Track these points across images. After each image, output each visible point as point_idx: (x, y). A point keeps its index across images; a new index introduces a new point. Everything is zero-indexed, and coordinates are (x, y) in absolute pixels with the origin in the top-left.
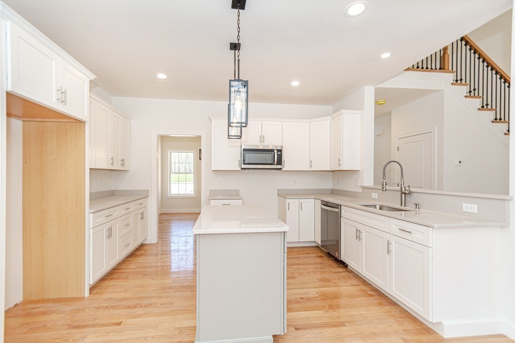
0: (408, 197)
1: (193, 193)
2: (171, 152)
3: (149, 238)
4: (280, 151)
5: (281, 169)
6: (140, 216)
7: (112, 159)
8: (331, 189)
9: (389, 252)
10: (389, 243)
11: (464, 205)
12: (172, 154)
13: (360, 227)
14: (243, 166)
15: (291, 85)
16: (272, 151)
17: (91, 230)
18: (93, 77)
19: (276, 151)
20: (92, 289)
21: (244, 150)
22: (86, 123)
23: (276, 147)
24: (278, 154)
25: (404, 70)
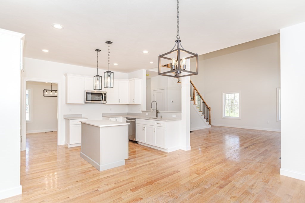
0: (158, 114)
4: (106, 94)
5: (106, 103)
8: (128, 113)
9: (154, 132)
10: (154, 129)
11: (173, 115)
13: (144, 126)
15: (113, 65)
16: (102, 94)
21: (87, 93)
23: (104, 92)
24: (104, 96)
25: (162, 66)
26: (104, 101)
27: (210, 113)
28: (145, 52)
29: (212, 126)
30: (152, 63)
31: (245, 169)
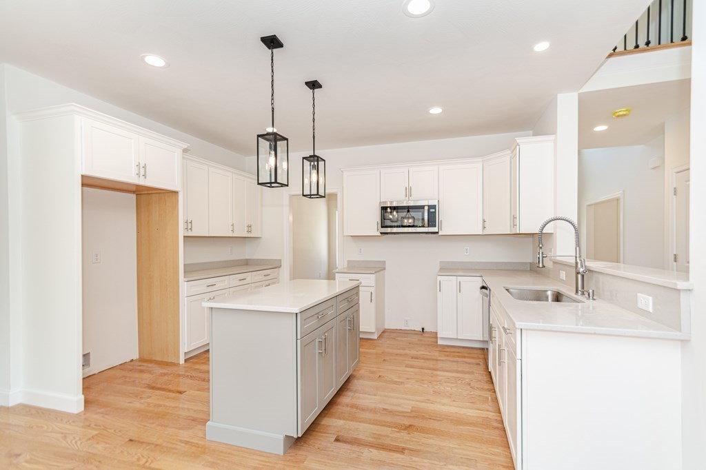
4: (434, 207)
5: (438, 233)
7: (233, 225)
8: (530, 263)
14: (382, 230)
15: (429, 113)
19: (426, 208)
22: (179, 193)
23: (427, 202)
26: (429, 226)
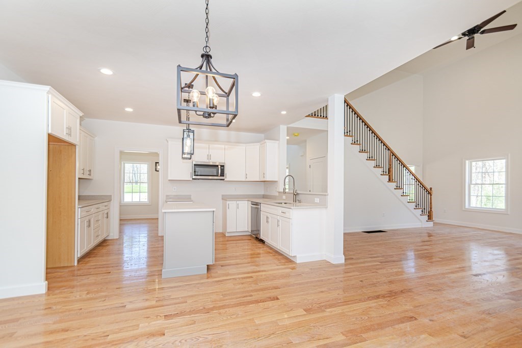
0: (297, 196)
1: (146, 200)
2: (124, 163)
3: (111, 234)
4: (223, 166)
5: (224, 179)
6: (105, 216)
7: (84, 170)
8: (263, 195)
9: (278, 225)
10: (278, 221)
11: (316, 199)
12: (126, 164)
13: (269, 215)
14: (194, 177)
16: (218, 166)
17: (79, 220)
18: (81, 114)
19: (219, 166)
20: (80, 260)
21: (195, 165)
22: (77, 146)
23: (220, 163)
24: (221, 169)
25: (306, 116)
26: (221, 176)
27: (431, 198)
28: (256, 94)
29: (435, 224)
30: (284, 113)
31: (427, 320)
